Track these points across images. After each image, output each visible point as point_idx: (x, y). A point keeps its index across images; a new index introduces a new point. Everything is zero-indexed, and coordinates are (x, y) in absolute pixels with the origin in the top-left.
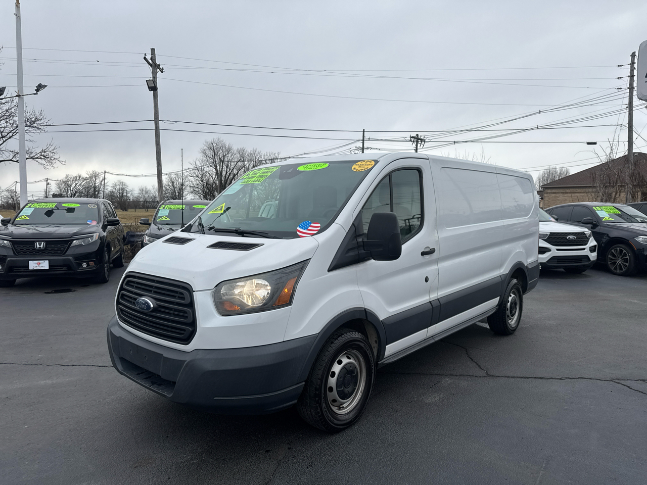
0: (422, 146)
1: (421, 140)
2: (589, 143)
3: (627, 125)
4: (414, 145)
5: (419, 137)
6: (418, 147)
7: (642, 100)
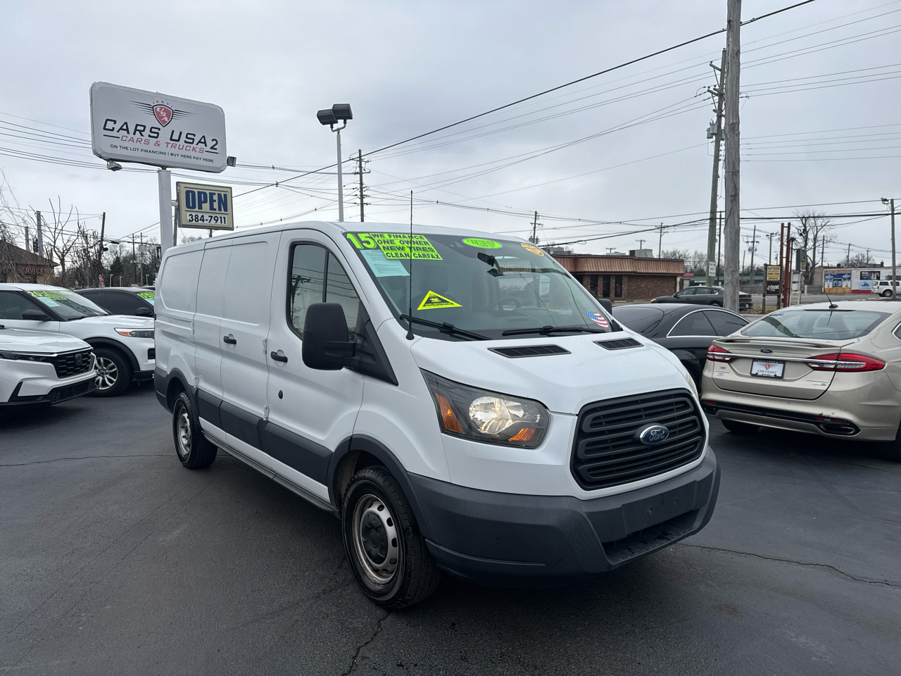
7: (101, 157)
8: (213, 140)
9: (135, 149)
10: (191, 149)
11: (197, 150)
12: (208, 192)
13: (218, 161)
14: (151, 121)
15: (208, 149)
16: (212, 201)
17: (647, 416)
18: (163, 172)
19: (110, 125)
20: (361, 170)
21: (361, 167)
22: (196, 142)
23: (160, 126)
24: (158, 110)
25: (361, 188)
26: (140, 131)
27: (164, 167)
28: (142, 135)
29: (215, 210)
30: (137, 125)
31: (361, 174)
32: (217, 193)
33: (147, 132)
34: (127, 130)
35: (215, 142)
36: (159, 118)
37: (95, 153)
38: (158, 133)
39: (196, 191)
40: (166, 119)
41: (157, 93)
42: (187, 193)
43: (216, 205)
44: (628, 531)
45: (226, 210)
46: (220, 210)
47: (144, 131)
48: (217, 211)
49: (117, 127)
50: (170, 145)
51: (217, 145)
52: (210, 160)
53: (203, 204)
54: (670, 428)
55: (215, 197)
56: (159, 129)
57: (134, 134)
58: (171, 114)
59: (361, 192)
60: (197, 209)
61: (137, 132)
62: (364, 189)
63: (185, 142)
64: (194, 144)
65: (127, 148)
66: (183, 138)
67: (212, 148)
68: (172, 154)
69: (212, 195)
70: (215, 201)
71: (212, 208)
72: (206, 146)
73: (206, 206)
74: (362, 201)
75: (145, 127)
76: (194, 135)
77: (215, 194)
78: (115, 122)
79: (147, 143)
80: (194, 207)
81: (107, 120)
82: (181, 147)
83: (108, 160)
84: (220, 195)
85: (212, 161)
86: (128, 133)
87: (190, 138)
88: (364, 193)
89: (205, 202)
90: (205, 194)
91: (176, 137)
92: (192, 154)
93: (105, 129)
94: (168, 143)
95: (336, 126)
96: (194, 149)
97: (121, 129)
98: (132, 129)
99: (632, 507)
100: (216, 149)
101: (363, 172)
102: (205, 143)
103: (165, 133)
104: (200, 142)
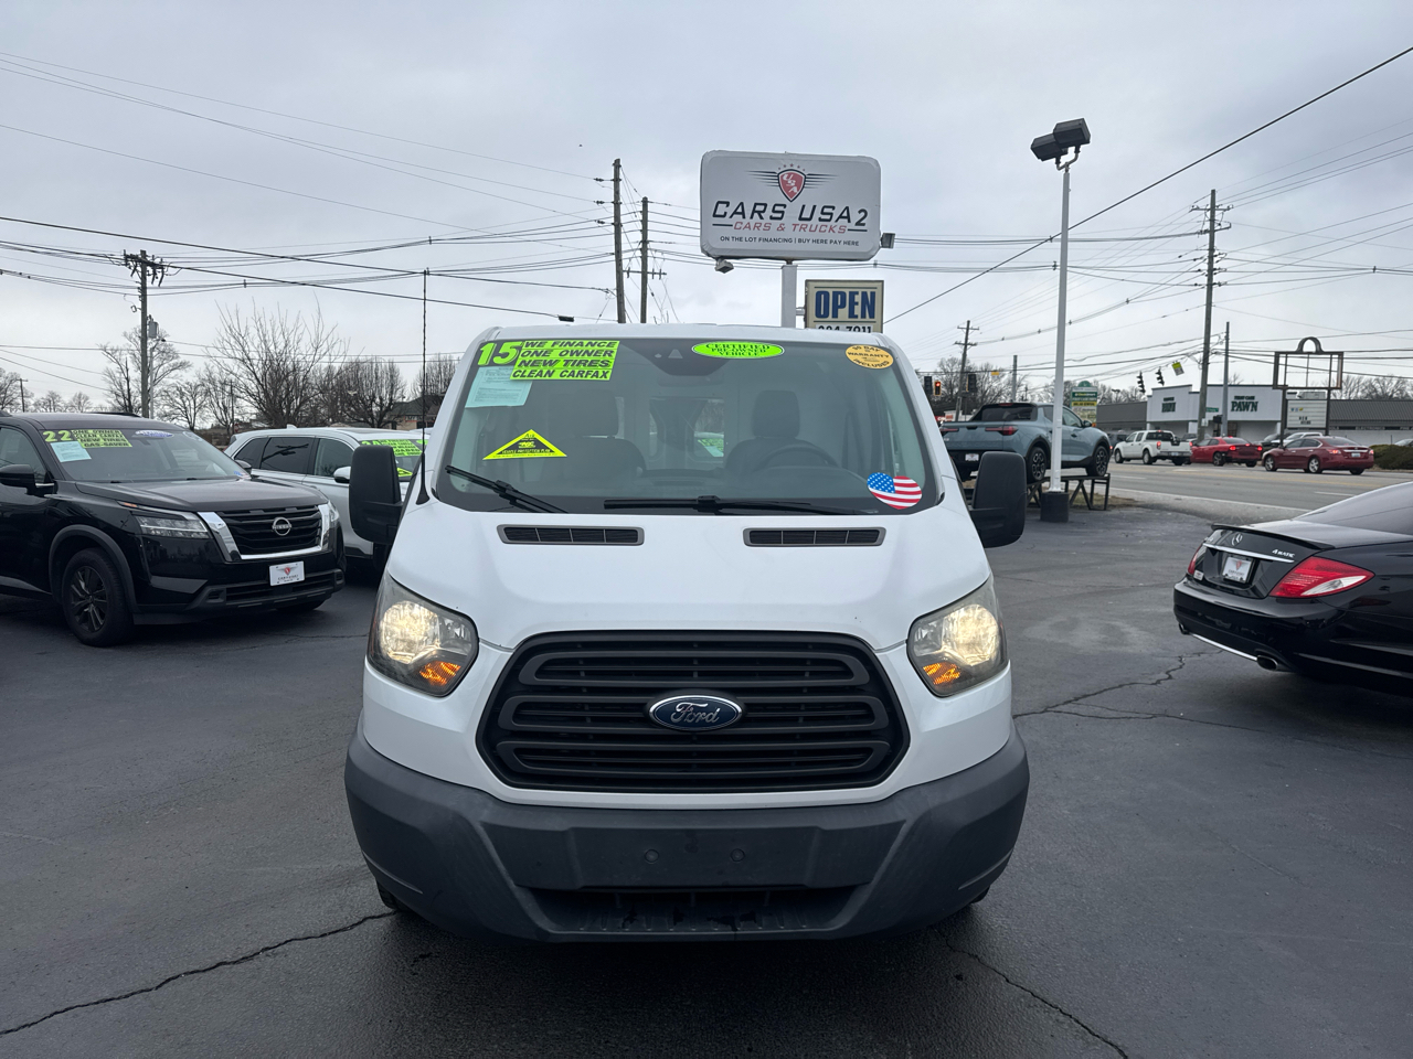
0: (157, 282)
1: (153, 265)
2: (562, 319)
3: (615, 292)
4: (137, 277)
5: (149, 259)
6: (149, 284)
7: (709, 255)
8: (860, 212)
9: (751, 240)
10: (828, 229)
11: (836, 229)
12: (847, 291)
13: (865, 241)
14: (774, 196)
15: (852, 225)
16: (853, 304)
17: (703, 674)
18: (788, 268)
19: (722, 209)
20: (1212, 226)
21: (1212, 220)
22: (835, 217)
23: (785, 201)
24: (785, 178)
25: (1211, 257)
26: (759, 213)
27: (789, 261)
28: (761, 218)
29: (857, 317)
30: (756, 204)
31: (1212, 232)
32: (860, 291)
33: (769, 212)
34: (743, 213)
35: (863, 214)
36: (785, 189)
37: (703, 251)
38: (783, 212)
39: (831, 291)
40: (795, 189)
41: (786, 154)
42: (819, 294)
43: (858, 310)
44: (581, 881)
45: (872, 316)
46: (863, 316)
47: (764, 211)
48: (859, 319)
49: (730, 210)
50: (798, 228)
51: (865, 217)
52: (853, 243)
53: (839, 310)
54: (748, 707)
55: (858, 298)
56: (785, 206)
57: (752, 217)
58: (802, 180)
59: (1211, 263)
60: (830, 318)
61: (756, 215)
62: (1215, 259)
63: (820, 220)
64: (832, 223)
65: (740, 239)
66: (817, 214)
67: (858, 224)
68: (800, 241)
69: (853, 294)
70: (857, 304)
71: (852, 314)
72: (849, 221)
73: (843, 313)
74: (1210, 279)
75: (765, 205)
76: (833, 208)
77: (857, 293)
78: (728, 204)
79: (767, 227)
80: (826, 315)
81: (719, 202)
82: (813, 229)
83: (717, 259)
84: (864, 294)
85: (857, 243)
86: (744, 217)
87: (827, 214)
88: (1215, 266)
89: (843, 306)
90: (843, 294)
91: (806, 214)
92: (828, 236)
93: (715, 215)
94: (795, 225)
95: (1064, 159)
96: (831, 229)
97: (735, 213)
98: (748, 212)
99: (596, 835)
100: (864, 225)
101: (1217, 228)
102: (848, 217)
103: (792, 211)
104: (841, 217)
